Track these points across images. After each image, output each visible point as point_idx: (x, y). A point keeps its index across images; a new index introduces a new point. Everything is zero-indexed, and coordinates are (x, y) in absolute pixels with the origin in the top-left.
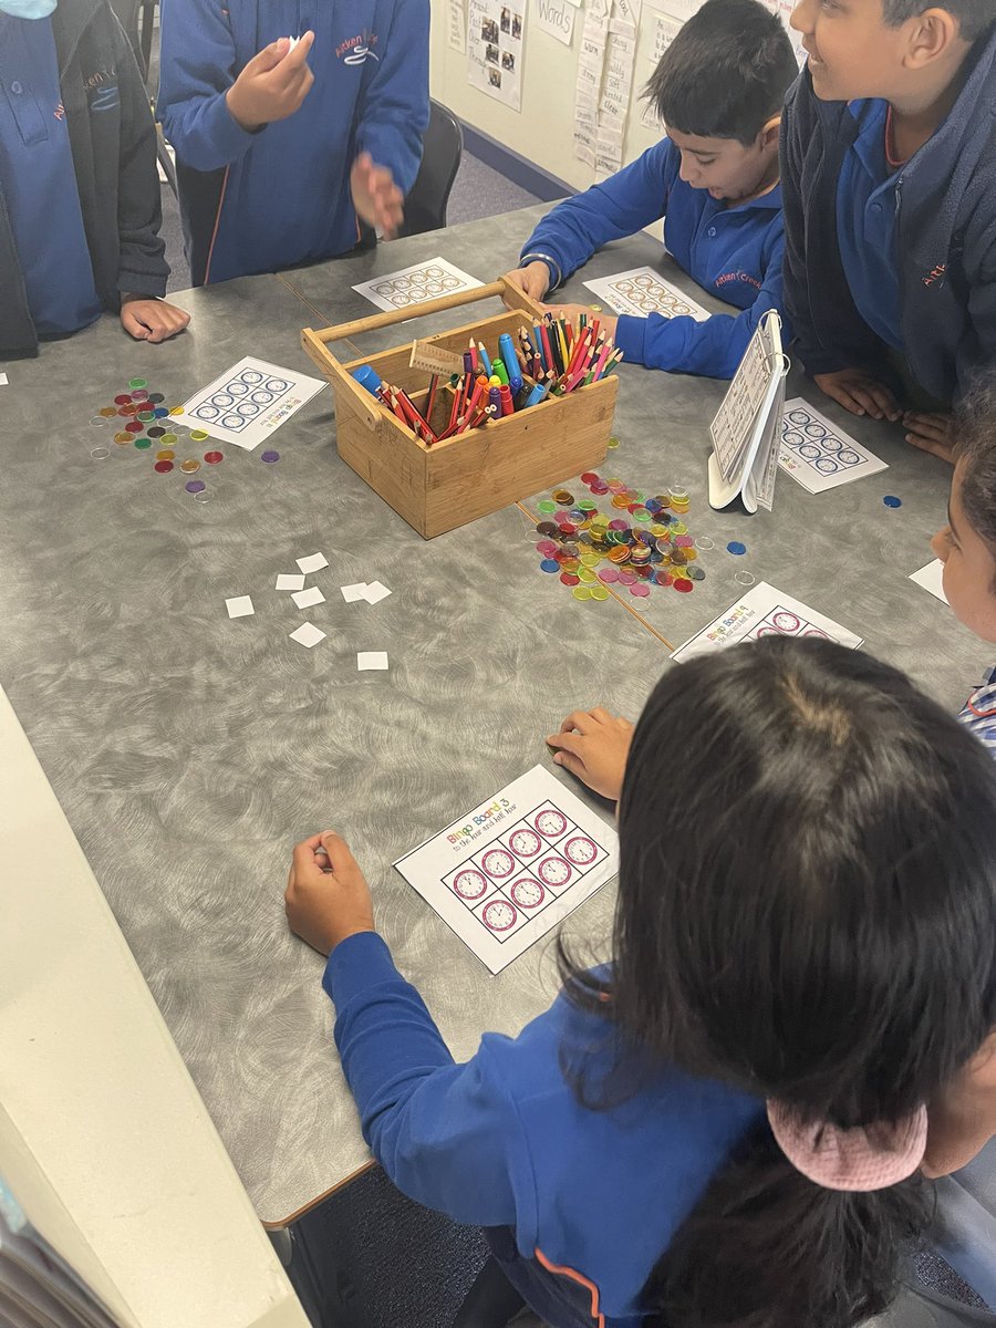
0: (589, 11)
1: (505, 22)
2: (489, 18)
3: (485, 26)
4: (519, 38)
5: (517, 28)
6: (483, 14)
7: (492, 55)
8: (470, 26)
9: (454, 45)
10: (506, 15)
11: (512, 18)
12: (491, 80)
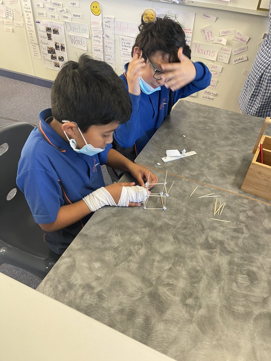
0: (93, 39)
1: (57, 47)
2: (50, 47)
3: (48, 49)
4: (64, 51)
5: (63, 48)
6: (48, 46)
7: (53, 58)
8: (42, 50)
9: (37, 57)
10: (57, 44)
11: (60, 45)
12: (55, 65)
